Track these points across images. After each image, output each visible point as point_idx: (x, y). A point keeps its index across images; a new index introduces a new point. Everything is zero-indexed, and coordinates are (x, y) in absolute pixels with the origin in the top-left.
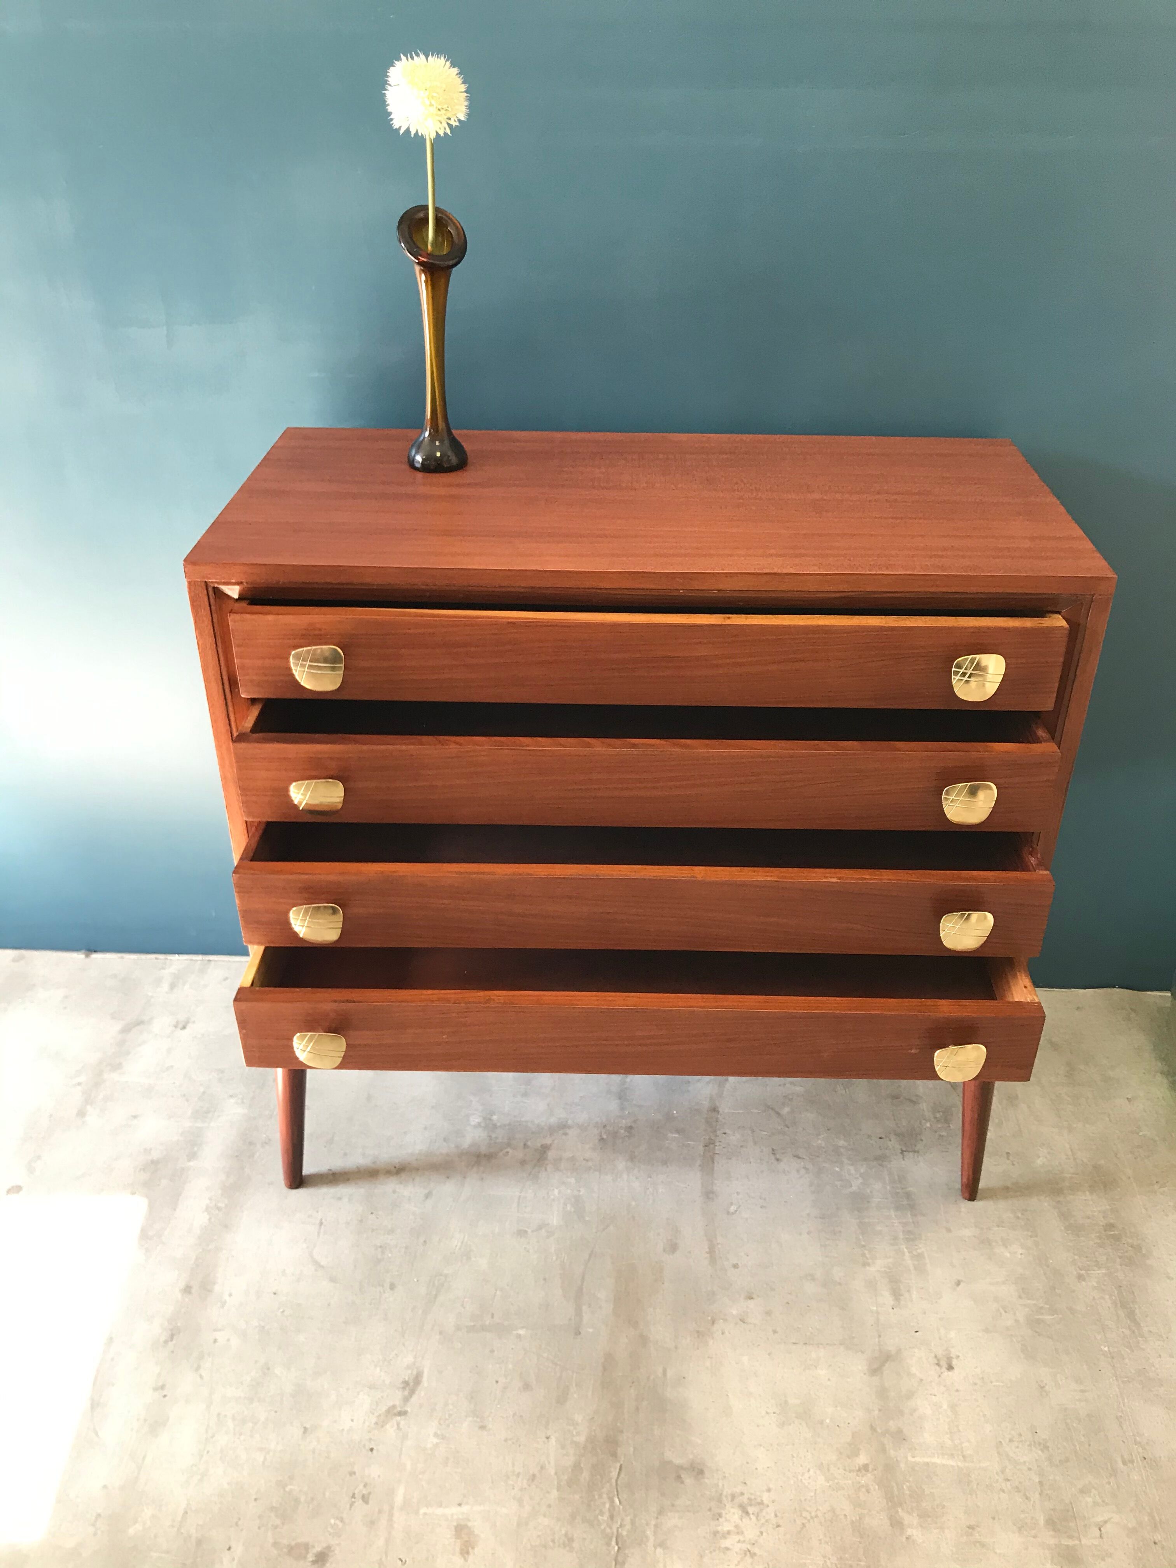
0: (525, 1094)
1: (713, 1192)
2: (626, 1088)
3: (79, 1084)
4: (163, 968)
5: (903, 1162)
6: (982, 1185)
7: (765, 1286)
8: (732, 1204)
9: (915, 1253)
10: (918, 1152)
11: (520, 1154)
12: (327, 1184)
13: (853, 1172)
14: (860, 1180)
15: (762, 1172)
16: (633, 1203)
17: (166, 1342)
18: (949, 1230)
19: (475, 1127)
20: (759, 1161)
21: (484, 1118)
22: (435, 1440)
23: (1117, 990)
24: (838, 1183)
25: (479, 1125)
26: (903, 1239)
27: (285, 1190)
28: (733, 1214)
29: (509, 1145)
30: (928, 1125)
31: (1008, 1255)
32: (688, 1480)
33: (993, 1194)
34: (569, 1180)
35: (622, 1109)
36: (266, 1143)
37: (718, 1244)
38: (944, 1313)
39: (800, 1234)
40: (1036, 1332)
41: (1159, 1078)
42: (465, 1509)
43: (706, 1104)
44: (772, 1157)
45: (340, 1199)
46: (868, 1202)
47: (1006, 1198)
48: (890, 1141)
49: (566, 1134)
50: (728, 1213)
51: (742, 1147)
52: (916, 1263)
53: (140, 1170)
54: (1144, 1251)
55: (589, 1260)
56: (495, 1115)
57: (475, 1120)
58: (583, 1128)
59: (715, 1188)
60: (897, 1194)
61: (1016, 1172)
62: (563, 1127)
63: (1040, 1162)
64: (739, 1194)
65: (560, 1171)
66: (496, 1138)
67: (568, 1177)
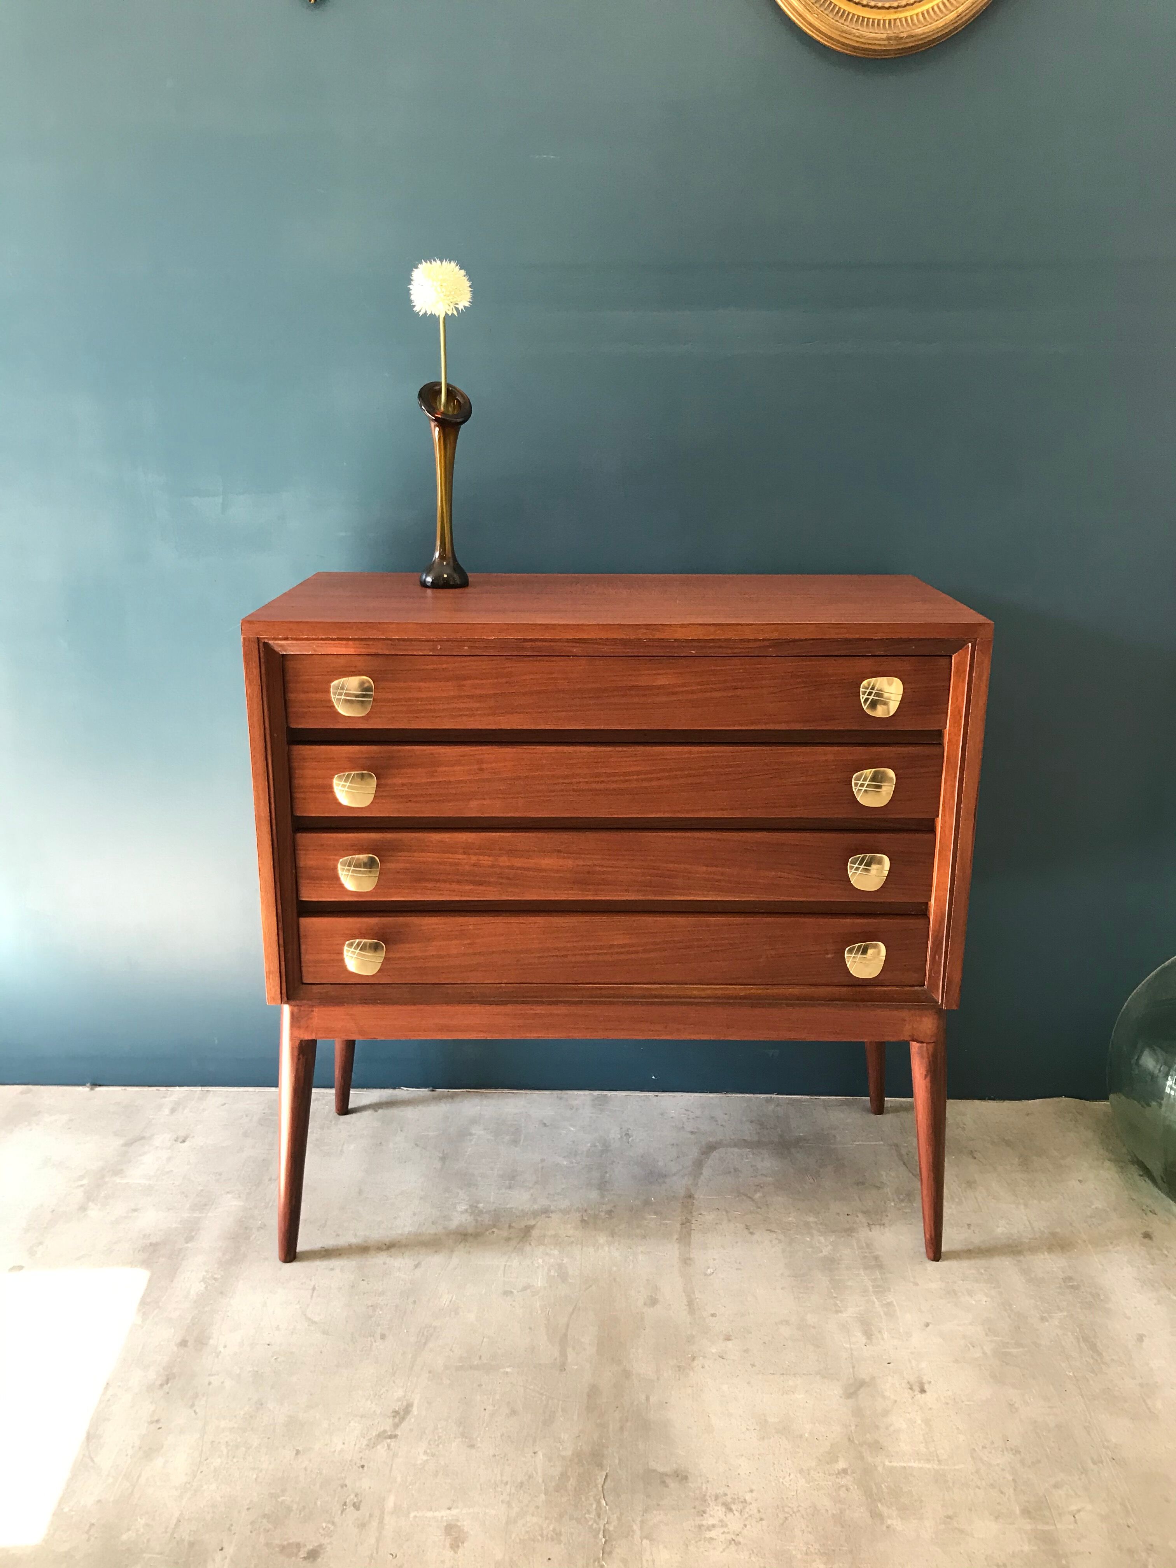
0: (510, 1187)
1: (690, 1259)
2: (606, 1182)
3: (82, 1186)
4: (165, 1097)
5: (870, 1233)
6: (944, 1248)
7: (742, 1330)
8: (709, 1268)
9: (884, 1302)
10: (884, 1225)
11: (505, 1234)
12: (320, 1258)
13: (823, 1240)
14: (830, 1247)
15: (737, 1242)
16: (614, 1269)
17: (161, 1385)
18: (916, 1284)
19: (462, 1212)
20: (733, 1234)
21: (471, 1206)
22: (425, 1458)
23: (1064, 1099)
24: (810, 1250)
25: (466, 1211)
26: (873, 1291)
27: (280, 1264)
28: (710, 1275)
29: (494, 1226)
30: (893, 1204)
31: (974, 1302)
32: (673, 1484)
33: (956, 1255)
34: (552, 1252)
35: (603, 1197)
36: (262, 1228)
37: (696, 1298)
38: (915, 1348)
39: (775, 1289)
40: (1003, 1362)
41: (1107, 1164)
42: (454, 1512)
43: (682, 1192)
44: (746, 1232)
45: (332, 1269)
46: (838, 1264)
47: (969, 1258)
48: (858, 1217)
49: (549, 1217)
50: (706, 1275)
51: (717, 1224)
52: (886, 1310)
53: (139, 1251)
54: (1102, 1297)
55: (573, 1313)
56: (481, 1203)
57: (462, 1207)
58: (565, 1212)
59: (692, 1256)
60: (865, 1257)
61: (977, 1239)
62: (546, 1212)
63: (999, 1230)
64: (714, 1259)
65: (543, 1245)
66: (482, 1221)
67: (551, 1250)
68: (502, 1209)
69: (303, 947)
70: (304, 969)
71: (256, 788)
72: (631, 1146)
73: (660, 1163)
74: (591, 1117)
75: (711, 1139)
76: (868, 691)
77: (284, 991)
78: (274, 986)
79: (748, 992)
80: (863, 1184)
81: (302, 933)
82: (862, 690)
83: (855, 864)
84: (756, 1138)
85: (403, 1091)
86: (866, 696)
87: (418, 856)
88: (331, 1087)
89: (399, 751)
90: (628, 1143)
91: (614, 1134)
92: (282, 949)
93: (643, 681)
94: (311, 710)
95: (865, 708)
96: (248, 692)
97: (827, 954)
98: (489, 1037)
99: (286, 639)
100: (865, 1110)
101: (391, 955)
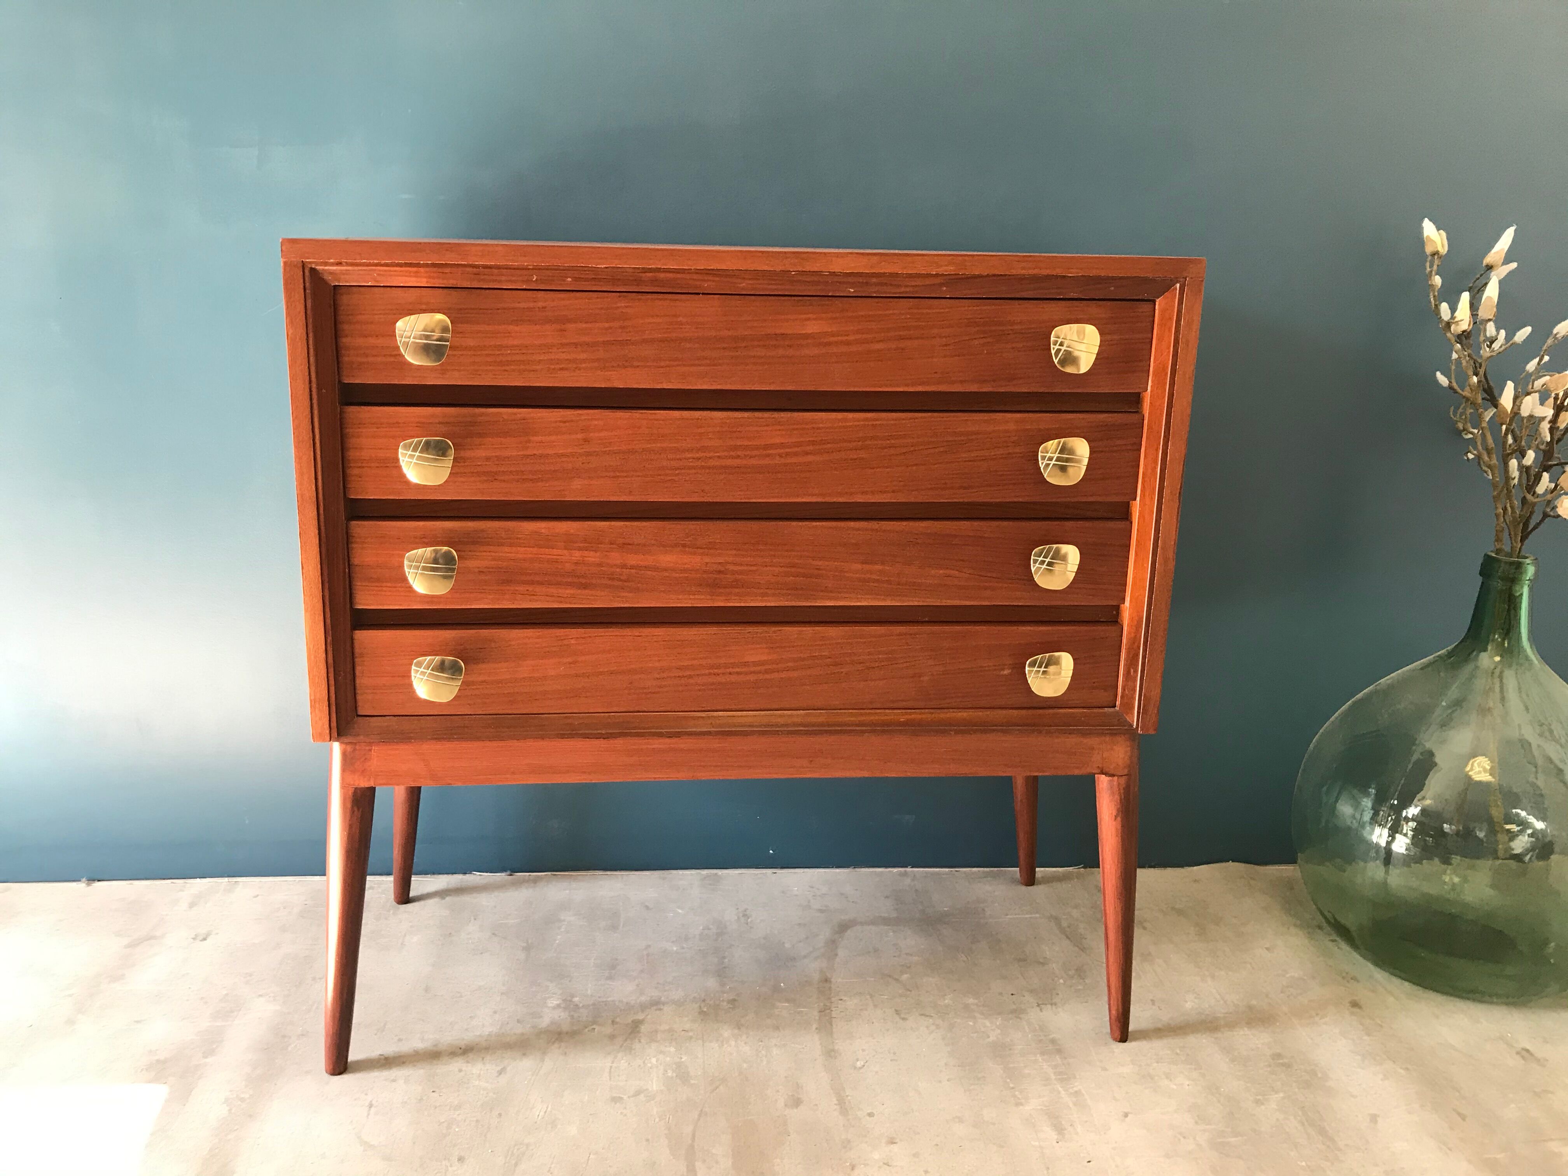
0: (610, 978)
1: (833, 1050)
2: (725, 967)
3: (71, 996)
4: (182, 891)
5: (1041, 1014)
6: (1131, 1027)
7: (907, 1130)
8: (858, 1060)
9: (1071, 1090)
10: (1055, 1004)
11: (608, 1030)
12: (378, 1068)
13: (988, 1024)
14: (998, 1031)
15: (888, 1030)
16: (745, 1065)
18: (1105, 1069)
19: (554, 1008)
20: (882, 1021)
21: (564, 1000)
23: (1231, 864)
24: (974, 1035)
25: (558, 1006)
26: (1055, 1079)
27: (327, 1076)
28: (860, 1068)
29: (594, 1022)
30: (1061, 981)
31: (1175, 1087)
33: (1144, 1035)
34: (668, 1049)
35: (723, 985)
36: (303, 1035)
37: (847, 1096)
38: (1116, 1142)
39: (940, 1082)
40: (1222, 1153)
41: (1293, 930)
43: (816, 976)
44: (897, 1018)
45: (394, 1081)
46: (1010, 1049)
47: (1161, 1037)
48: (1024, 996)
49: (660, 1009)
50: (855, 1068)
51: (861, 1010)
52: (1074, 1099)
53: (142, 1070)
54: (1320, 1075)
55: (699, 1119)
56: (576, 997)
57: (553, 1002)
58: (679, 1003)
59: (836, 1048)
60: (1040, 1041)
61: (1165, 1017)
62: (656, 1004)
63: (1189, 1005)
64: (863, 1050)
65: (656, 1041)
66: (579, 1017)
67: (666, 1046)
68: (603, 1002)
69: (358, 669)
70: (359, 697)
71: (299, 458)
72: (751, 928)
73: (787, 945)
74: (700, 898)
75: (843, 917)
76: (1060, 341)
77: (334, 724)
78: (320, 719)
79: (909, 717)
80: (1025, 960)
81: (357, 651)
82: (1052, 339)
83: (1040, 557)
84: (894, 915)
85: (475, 876)
86: (1057, 347)
87: (506, 552)
88: (389, 874)
89: (482, 415)
90: (747, 924)
91: (730, 915)
92: (331, 670)
93: (789, 328)
94: (370, 359)
95: (1056, 361)
96: (290, 334)
97: (1003, 669)
98: (594, 779)
99: (339, 264)
100: (1013, 881)
101: (473, 678)
